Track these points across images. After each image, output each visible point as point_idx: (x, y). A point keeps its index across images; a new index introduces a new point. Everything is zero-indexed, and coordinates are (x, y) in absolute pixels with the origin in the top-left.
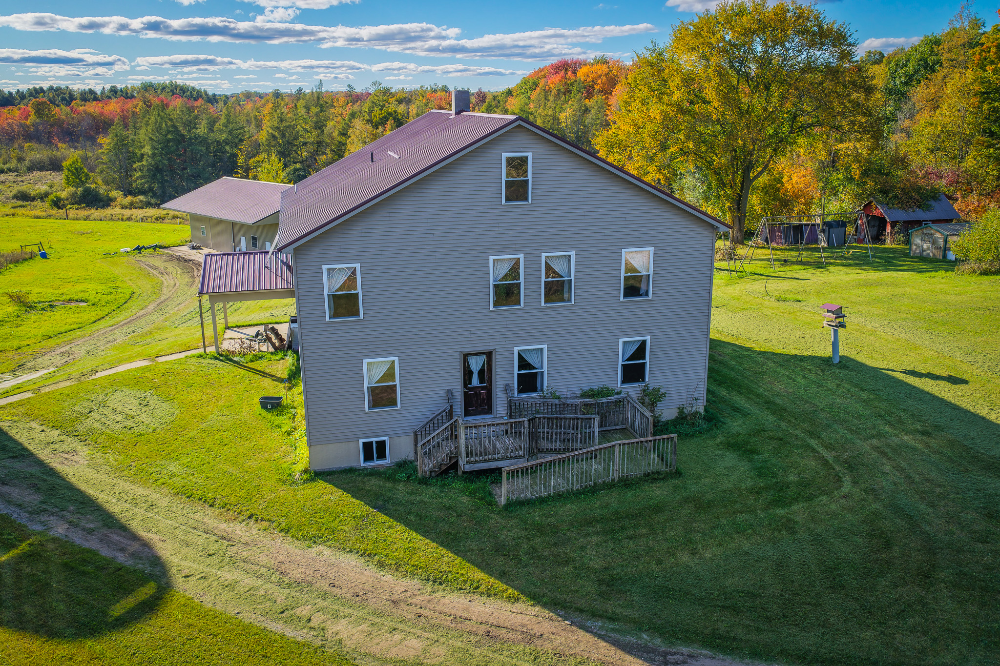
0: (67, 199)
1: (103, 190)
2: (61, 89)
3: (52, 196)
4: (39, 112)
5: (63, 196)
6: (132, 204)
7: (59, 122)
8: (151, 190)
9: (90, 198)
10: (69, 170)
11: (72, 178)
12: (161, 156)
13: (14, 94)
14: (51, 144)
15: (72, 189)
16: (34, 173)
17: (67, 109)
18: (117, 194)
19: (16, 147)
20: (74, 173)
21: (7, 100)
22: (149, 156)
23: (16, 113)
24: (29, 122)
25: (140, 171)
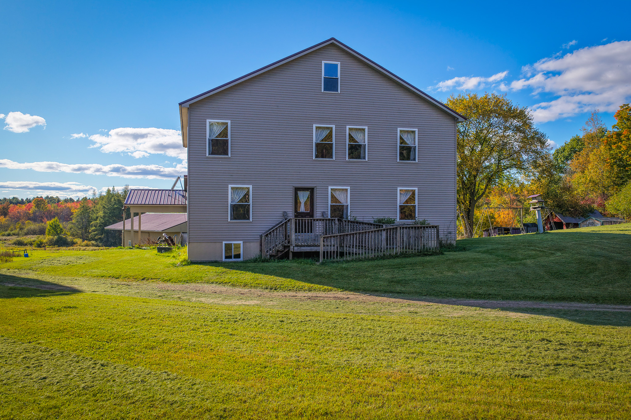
0: (47, 243)
1: (69, 239)
2: (53, 198)
3: (38, 241)
4: (38, 206)
5: (45, 241)
6: (87, 245)
7: (49, 212)
8: (100, 238)
9: (61, 243)
10: (51, 226)
11: (52, 231)
12: (109, 218)
13: (25, 200)
14: (42, 222)
15: (51, 237)
16: (29, 236)
17: (55, 205)
18: (78, 240)
19: (20, 222)
20: (53, 228)
21: (20, 203)
22: (101, 218)
23: (24, 207)
24: (31, 212)
25: (95, 226)
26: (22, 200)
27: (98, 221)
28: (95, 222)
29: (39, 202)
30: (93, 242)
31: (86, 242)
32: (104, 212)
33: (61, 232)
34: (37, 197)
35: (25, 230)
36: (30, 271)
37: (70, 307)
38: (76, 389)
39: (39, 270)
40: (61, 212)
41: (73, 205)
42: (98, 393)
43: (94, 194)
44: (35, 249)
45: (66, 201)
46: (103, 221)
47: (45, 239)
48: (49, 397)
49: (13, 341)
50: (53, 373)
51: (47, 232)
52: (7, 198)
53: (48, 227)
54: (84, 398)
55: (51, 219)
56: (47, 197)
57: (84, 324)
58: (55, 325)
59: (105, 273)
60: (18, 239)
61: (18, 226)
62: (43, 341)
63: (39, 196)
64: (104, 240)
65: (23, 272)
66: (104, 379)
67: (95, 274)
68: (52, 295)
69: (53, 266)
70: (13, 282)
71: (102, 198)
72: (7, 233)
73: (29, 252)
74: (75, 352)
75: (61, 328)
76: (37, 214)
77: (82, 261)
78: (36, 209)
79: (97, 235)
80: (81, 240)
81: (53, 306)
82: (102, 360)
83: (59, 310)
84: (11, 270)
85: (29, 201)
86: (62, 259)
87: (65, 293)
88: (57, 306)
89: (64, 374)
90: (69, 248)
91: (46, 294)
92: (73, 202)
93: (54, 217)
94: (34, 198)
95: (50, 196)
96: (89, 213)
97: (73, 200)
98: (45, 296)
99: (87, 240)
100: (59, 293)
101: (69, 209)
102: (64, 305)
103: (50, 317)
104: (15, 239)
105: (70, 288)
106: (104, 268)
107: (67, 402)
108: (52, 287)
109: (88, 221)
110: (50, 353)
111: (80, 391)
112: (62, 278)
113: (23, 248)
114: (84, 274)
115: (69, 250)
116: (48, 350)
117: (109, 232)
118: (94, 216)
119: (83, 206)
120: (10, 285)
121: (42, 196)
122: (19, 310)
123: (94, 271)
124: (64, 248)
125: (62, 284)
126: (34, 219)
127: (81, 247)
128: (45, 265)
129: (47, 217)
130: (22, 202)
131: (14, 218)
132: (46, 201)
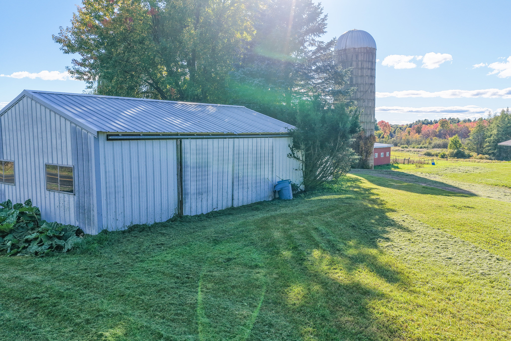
0: (448, 155)
1: (467, 152)
2: (454, 119)
3: (442, 153)
4: (442, 125)
5: (447, 153)
6: (481, 158)
7: (451, 130)
8: (493, 153)
9: (460, 155)
10: (452, 142)
11: (453, 145)
12: (502, 135)
13: (433, 121)
14: (445, 138)
15: (452, 150)
16: (435, 149)
17: (456, 125)
18: (474, 154)
19: (429, 138)
20: (454, 144)
21: (429, 123)
22: (495, 135)
23: (432, 127)
24: (437, 130)
25: (489, 142)
26: (431, 121)
27: (492, 138)
28: (489, 139)
29: (443, 122)
30: (487, 156)
31: (480, 155)
32: (498, 131)
33: (460, 147)
34: (442, 119)
35: (433, 145)
36: (437, 176)
37: (469, 207)
38: (475, 273)
39: (443, 175)
40: (461, 130)
41: (470, 125)
42: (495, 281)
43: (490, 115)
44: (440, 159)
45: (465, 121)
46: (497, 138)
47: (447, 151)
48: (454, 273)
49: (427, 226)
50: (457, 256)
51: (449, 147)
52: (421, 120)
53: (450, 142)
54: (482, 282)
55: (452, 136)
56: (450, 119)
57: (481, 222)
58: (457, 219)
59: (498, 182)
60: (428, 151)
61: (428, 141)
62: (448, 230)
63: (444, 118)
64: (497, 155)
65: (432, 175)
66: (499, 271)
67: (490, 183)
68: (455, 196)
69: (454, 173)
70: (425, 183)
71: (496, 118)
72: (419, 146)
73: (435, 161)
74: (473, 244)
75: (462, 223)
76: (442, 132)
77: (478, 171)
78: (441, 128)
79: (490, 150)
80: (476, 154)
81: (455, 205)
82: (497, 255)
83: (460, 208)
84: (423, 174)
85: (436, 122)
86: (461, 168)
87: (464, 195)
88: (458, 204)
89: (465, 259)
90: (466, 160)
91: (450, 194)
92: (470, 122)
93: (455, 134)
94: (440, 120)
95: (452, 118)
96: (484, 131)
97: (470, 120)
98: (449, 196)
99: (481, 154)
100: (460, 195)
101: (467, 128)
102: (464, 205)
103: (454, 212)
104: (425, 151)
105: (468, 191)
106: (497, 178)
107: (468, 281)
108: (454, 189)
109: (483, 138)
110: (454, 240)
111: (478, 275)
112: (462, 183)
113: (431, 158)
114: (480, 182)
115: (466, 161)
116: (452, 237)
117: (501, 147)
118: (489, 134)
119: (479, 126)
120: (424, 185)
121: (446, 118)
122: (431, 204)
123: (489, 180)
124: (462, 159)
125: (462, 188)
126: (440, 136)
127: (476, 160)
128: (448, 172)
129: (449, 135)
130: (431, 123)
131: (425, 135)
132: (449, 122)
